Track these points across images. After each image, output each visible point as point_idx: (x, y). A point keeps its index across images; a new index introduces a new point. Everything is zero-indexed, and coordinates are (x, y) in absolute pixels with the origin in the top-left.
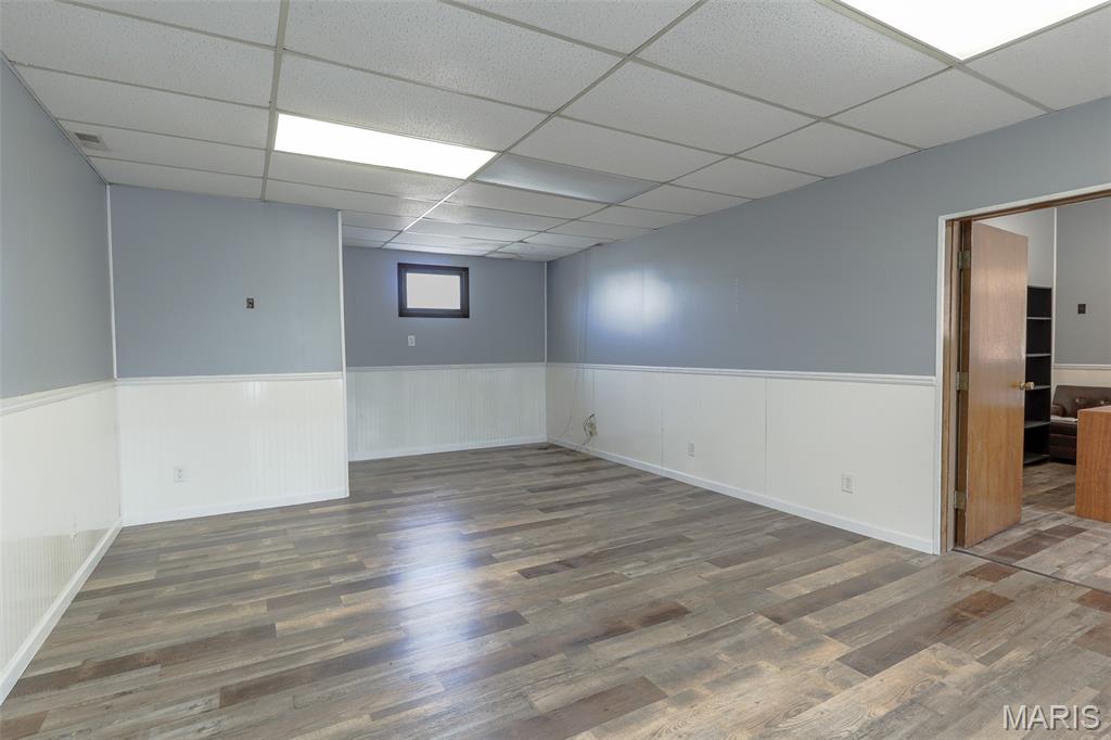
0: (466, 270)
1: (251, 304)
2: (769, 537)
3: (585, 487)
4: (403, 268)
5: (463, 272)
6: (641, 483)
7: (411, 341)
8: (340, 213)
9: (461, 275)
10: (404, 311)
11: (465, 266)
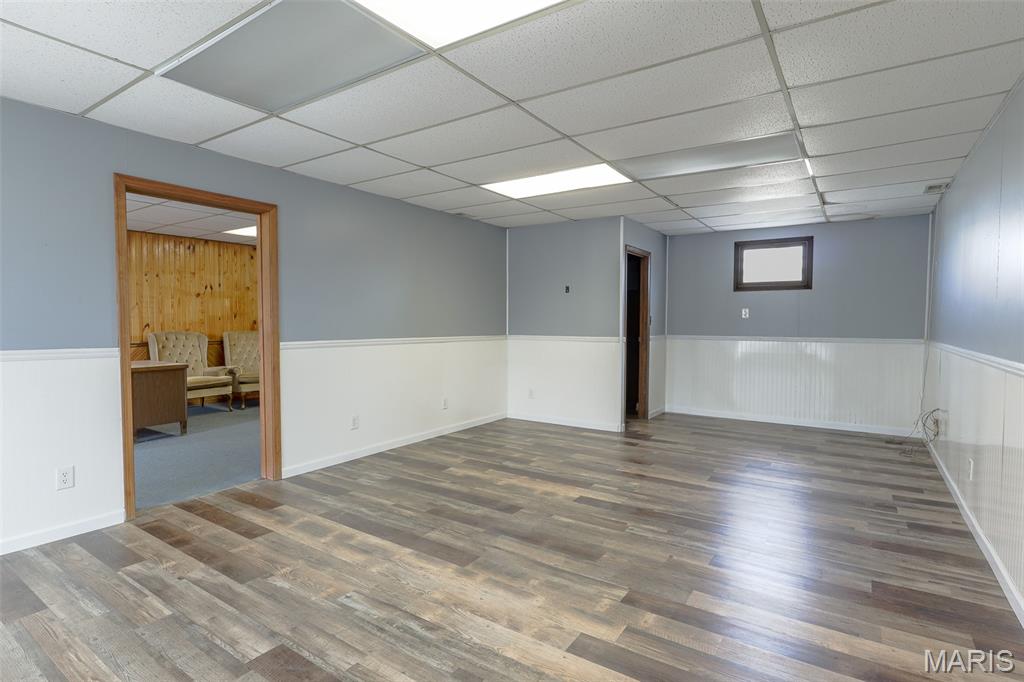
0: (810, 239)
1: (567, 288)
4: (739, 247)
5: (808, 242)
7: (745, 313)
8: (622, 218)
9: (804, 245)
10: (739, 286)
11: (810, 235)
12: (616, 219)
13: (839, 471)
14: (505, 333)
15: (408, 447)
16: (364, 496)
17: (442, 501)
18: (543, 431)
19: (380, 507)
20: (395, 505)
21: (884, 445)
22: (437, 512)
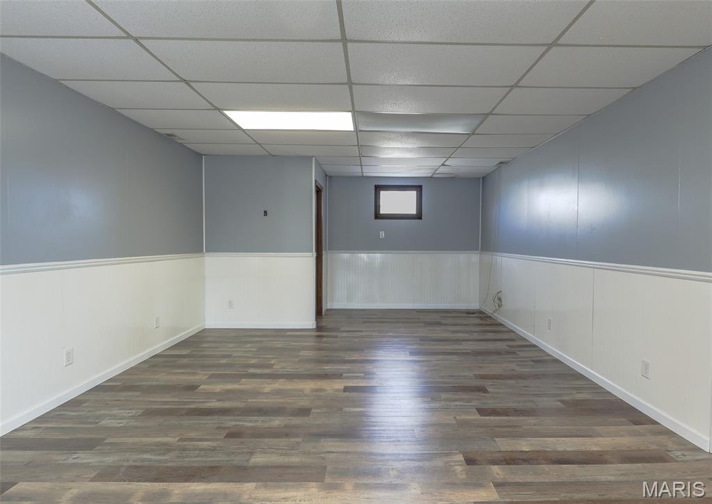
0: (420, 187)
1: (266, 213)
2: (560, 404)
3: (463, 343)
4: (378, 188)
5: (419, 189)
6: (508, 346)
7: (382, 234)
8: (314, 158)
9: (417, 191)
10: (378, 216)
11: (420, 184)
12: (309, 158)
13: (467, 335)
14: (202, 251)
15: (125, 373)
16: (131, 440)
17: (230, 422)
18: (250, 336)
19: (167, 448)
20: (179, 440)
21: (467, 315)
22: (234, 434)
